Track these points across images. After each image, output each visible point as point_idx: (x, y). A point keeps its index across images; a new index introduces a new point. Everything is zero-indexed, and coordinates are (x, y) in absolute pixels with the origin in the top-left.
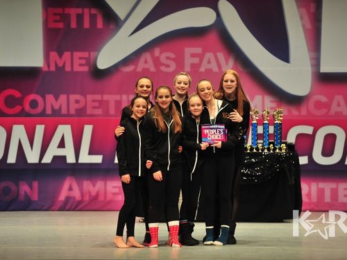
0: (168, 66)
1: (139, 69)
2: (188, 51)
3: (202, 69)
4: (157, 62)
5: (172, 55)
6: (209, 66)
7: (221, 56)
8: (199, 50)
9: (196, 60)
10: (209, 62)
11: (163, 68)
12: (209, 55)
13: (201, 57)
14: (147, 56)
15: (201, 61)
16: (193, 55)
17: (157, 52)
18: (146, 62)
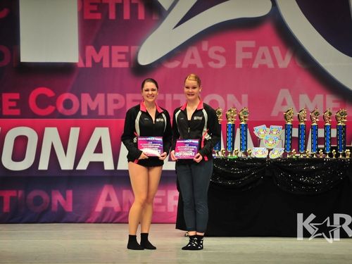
0: (217, 62)
1: (185, 65)
2: (240, 45)
3: (256, 65)
4: (205, 57)
5: (222, 50)
6: (264, 62)
7: (276, 50)
8: (251, 44)
9: (249, 55)
10: (263, 57)
11: (212, 64)
12: (264, 50)
13: (254, 51)
14: (193, 50)
15: (254, 56)
16: (245, 50)
17: (205, 45)
18: (192, 57)
